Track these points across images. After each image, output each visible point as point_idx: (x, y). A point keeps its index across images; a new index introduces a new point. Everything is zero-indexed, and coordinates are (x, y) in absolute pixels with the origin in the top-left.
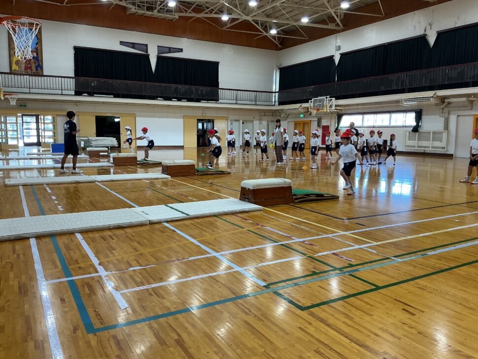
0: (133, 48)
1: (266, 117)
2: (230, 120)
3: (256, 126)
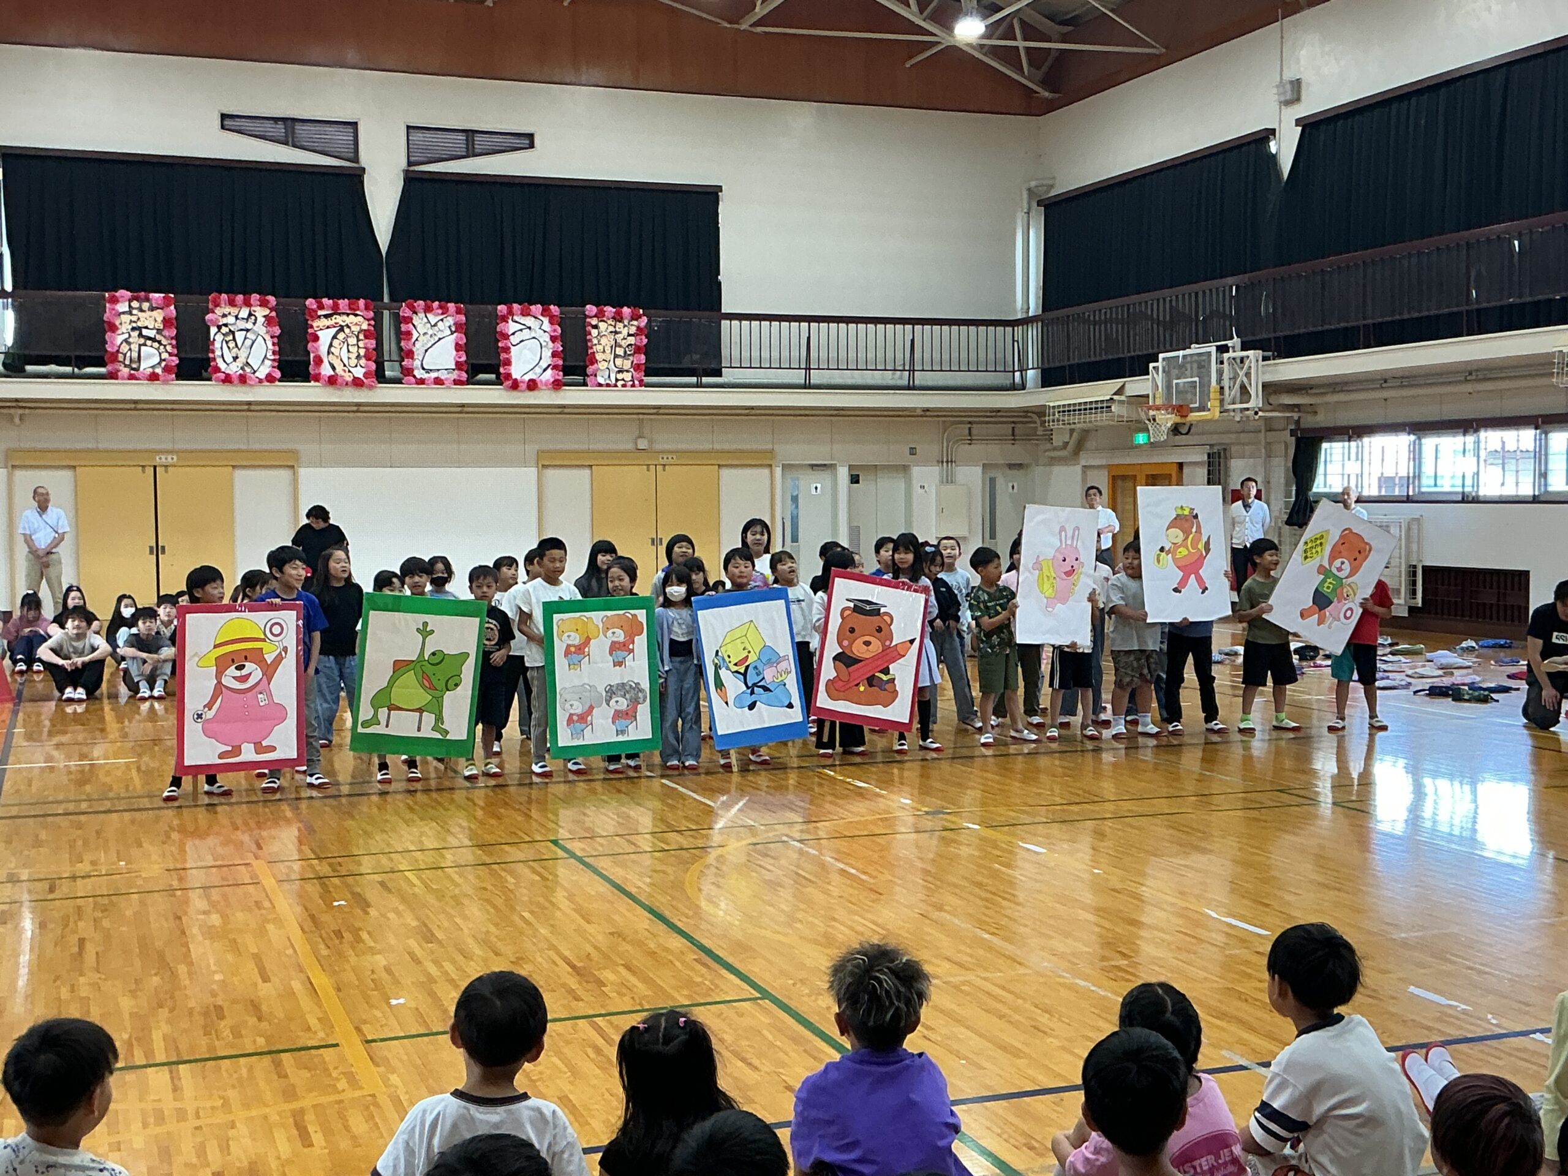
0: (289, 140)
1: (977, 448)
2: (785, 467)
3: (922, 491)
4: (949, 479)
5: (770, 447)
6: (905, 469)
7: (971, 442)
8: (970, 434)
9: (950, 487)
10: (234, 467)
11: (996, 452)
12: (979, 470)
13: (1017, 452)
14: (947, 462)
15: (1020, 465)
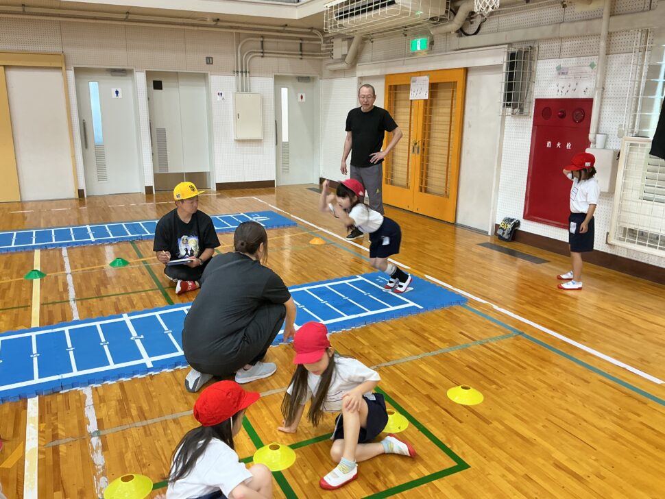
1: (271, 62)
2: (77, 70)
3: (219, 98)
4: (244, 88)
5: (58, 49)
6: (203, 77)
7: (263, 55)
8: (262, 48)
9: (246, 95)
11: (286, 65)
12: (271, 81)
13: (304, 66)
14: (242, 72)
15: (309, 77)
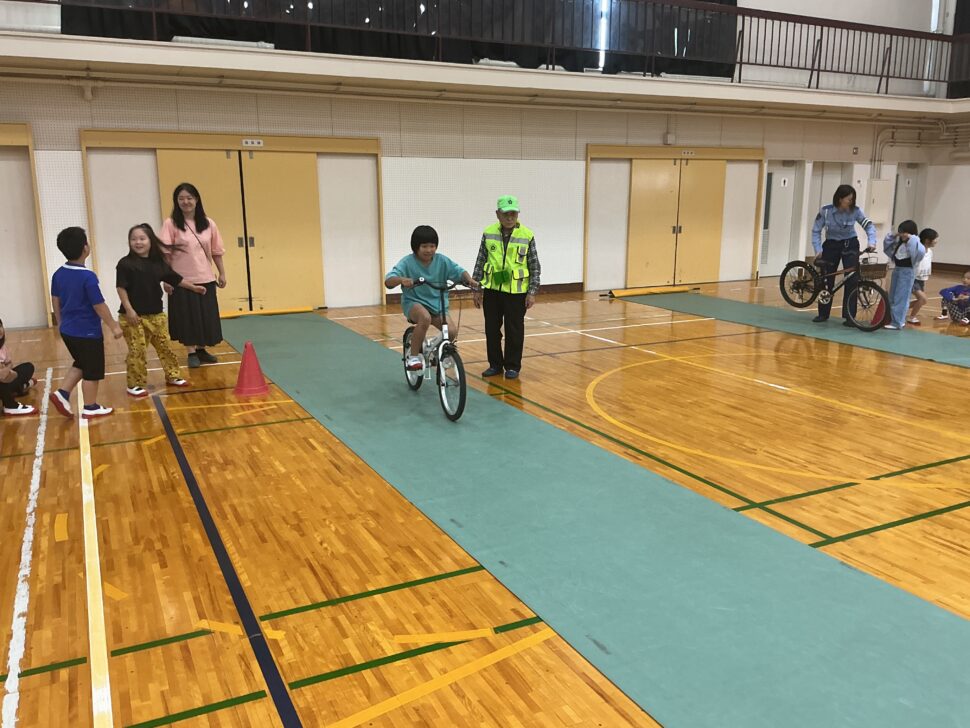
1: (897, 149)
4: (876, 175)
5: (758, 144)
8: (893, 138)
9: (876, 182)
10: (318, 154)
12: (895, 168)
14: (875, 161)
